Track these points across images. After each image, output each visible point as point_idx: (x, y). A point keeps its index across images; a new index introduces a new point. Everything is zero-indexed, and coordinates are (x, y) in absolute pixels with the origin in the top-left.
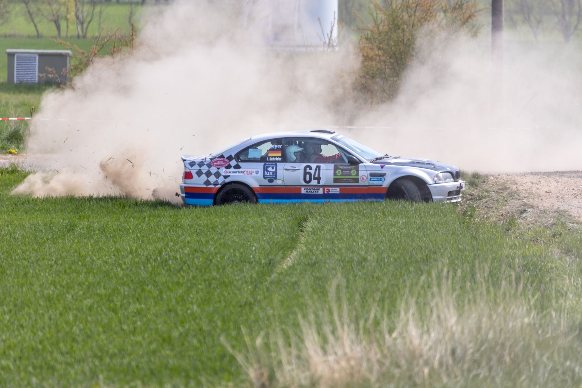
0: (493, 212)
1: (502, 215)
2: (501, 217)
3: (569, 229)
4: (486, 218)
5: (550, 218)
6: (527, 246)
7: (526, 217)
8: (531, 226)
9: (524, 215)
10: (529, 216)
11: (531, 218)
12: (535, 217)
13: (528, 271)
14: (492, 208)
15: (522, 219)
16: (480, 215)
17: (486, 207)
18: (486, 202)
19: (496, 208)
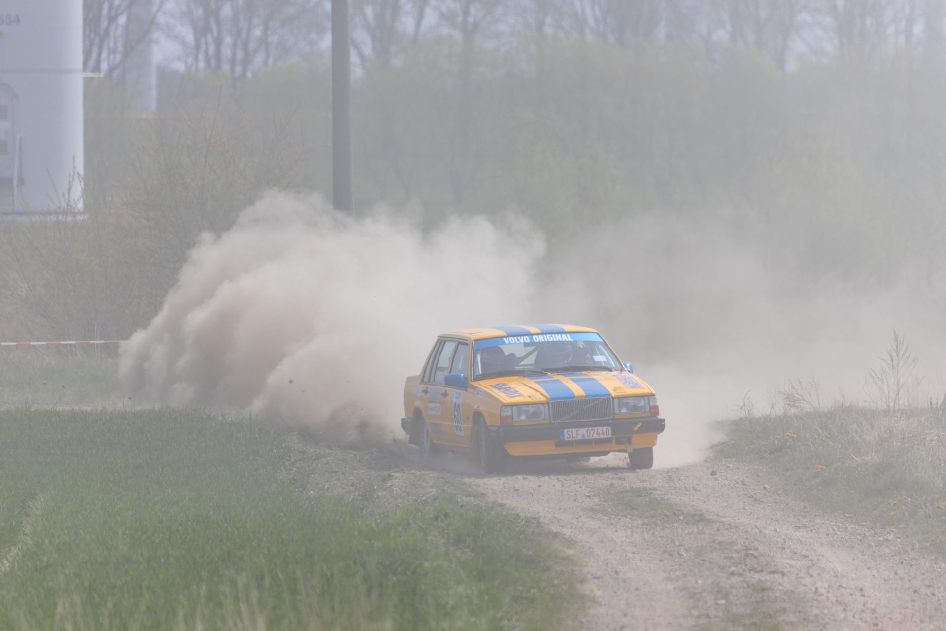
0: (338, 479)
1: (353, 485)
2: (351, 488)
3: (461, 506)
4: (328, 489)
5: (431, 487)
6: (392, 534)
7: (391, 486)
8: (399, 501)
9: (389, 483)
10: (397, 484)
11: (400, 489)
12: (406, 487)
13: (394, 574)
14: (336, 472)
15: (385, 490)
16: (317, 484)
17: (326, 471)
18: (327, 463)
19: (343, 473)
